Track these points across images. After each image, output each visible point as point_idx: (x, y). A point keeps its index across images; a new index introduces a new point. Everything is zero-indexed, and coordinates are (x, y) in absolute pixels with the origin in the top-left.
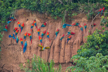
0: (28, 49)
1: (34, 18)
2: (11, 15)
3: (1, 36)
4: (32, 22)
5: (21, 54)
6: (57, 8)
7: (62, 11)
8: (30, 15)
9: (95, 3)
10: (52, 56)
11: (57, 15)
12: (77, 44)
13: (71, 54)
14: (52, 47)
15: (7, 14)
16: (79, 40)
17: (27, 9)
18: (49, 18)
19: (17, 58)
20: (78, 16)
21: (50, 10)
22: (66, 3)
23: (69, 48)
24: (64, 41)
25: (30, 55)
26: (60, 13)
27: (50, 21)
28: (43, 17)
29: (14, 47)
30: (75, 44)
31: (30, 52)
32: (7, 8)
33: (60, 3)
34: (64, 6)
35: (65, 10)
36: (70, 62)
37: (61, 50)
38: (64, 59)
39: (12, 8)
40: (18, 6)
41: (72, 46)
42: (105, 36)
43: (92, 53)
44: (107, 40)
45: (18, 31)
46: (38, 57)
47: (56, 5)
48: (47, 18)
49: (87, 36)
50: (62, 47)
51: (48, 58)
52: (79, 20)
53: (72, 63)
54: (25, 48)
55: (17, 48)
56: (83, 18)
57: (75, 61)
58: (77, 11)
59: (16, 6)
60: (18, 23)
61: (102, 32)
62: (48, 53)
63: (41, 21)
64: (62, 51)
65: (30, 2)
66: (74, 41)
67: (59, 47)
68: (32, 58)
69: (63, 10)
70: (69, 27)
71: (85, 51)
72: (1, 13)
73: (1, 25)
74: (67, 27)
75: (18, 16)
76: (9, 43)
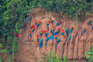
0: (44, 46)
1: (49, 16)
2: (29, 13)
3: (19, 33)
4: (48, 20)
5: (38, 50)
6: (71, 7)
7: (76, 10)
8: (46, 13)
10: (66, 53)
11: (71, 14)
12: (89, 41)
13: (84, 51)
14: (66, 43)
16: (92, 37)
17: (43, 7)
18: (63, 16)
19: (33, 54)
20: (91, 15)
21: (65, 9)
22: (80, 3)
23: (82, 45)
24: (78, 39)
25: (46, 51)
26: (74, 12)
27: (64, 19)
28: (59, 16)
29: (30, 43)
30: (88, 41)
31: (46, 48)
32: (25, 6)
33: (74, 2)
34: (78, 5)
35: (79, 9)
36: (83, 58)
37: (75, 46)
38: (77, 55)
39: (29, 7)
40: (35, 5)
41: (85, 43)
46: (53, 53)
47: (71, 4)
48: (62, 17)
50: (76, 44)
51: (63, 54)
52: (92, 19)
53: (85, 59)
55: (34, 44)
57: (88, 57)
58: (90, 10)
59: (33, 5)
62: (63, 50)
63: (56, 19)
64: (76, 48)
65: (47, 1)
66: (87, 39)
67: (73, 43)
68: (47, 54)
69: (77, 9)
70: (83, 26)
72: (19, 11)
73: (19, 23)
74: (80, 25)
75: (35, 14)
76: (26, 39)
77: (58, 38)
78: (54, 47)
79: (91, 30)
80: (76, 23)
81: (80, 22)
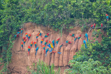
1: (38, 30)
2: (21, 27)
3: (12, 44)
4: (37, 33)
6: (57, 22)
7: (61, 24)
8: (36, 27)
9: (87, 18)
10: (53, 61)
11: (57, 28)
13: (68, 59)
15: (17, 27)
16: (75, 48)
17: (33, 22)
18: (51, 30)
19: (25, 62)
20: (74, 28)
21: (52, 23)
23: (66, 54)
24: (63, 49)
25: (36, 59)
26: (60, 26)
27: (51, 32)
28: (46, 29)
29: (22, 53)
30: (72, 51)
31: (35, 57)
33: (59, 18)
34: (63, 21)
35: (63, 24)
36: (67, 66)
37: (60, 55)
38: (62, 63)
39: (21, 22)
40: (26, 20)
41: (69, 53)
42: (95, 45)
43: (85, 58)
44: (97, 48)
45: (26, 40)
46: (42, 61)
47: (57, 20)
48: (49, 30)
49: (81, 46)
51: (50, 62)
52: (75, 32)
53: (69, 66)
55: (25, 54)
56: (78, 31)
57: (71, 65)
58: (73, 24)
59: (24, 20)
60: (26, 33)
61: (93, 42)
62: (50, 58)
63: (44, 32)
64: (61, 57)
65: (36, 17)
66: (70, 49)
68: (37, 62)
70: (67, 38)
71: (79, 57)
72: (13, 26)
73: (12, 35)
74: (65, 37)
75: (26, 28)
76: (19, 49)
77: (46, 48)
78: (42, 56)
79: (74, 42)
80: (61, 35)
81: (65, 35)
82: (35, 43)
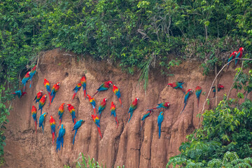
0: (68, 142)
1: (80, 71)
2: (30, 64)
3: (6, 111)
4: (77, 80)
5: (53, 152)
6: (134, 48)
7: (144, 54)
8: (73, 63)
9: (220, 37)
10: (123, 159)
11: (134, 64)
12: (179, 130)
13: (166, 153)
14: (122, 136)
15: (19, 62)
16: (185, 121)
17: (65, 49)
18: (115, 70)
19: (42, 162)
20: (182, 66)
21: (119, 52)
22: (155, 37)
23: (161, 140)
24: (151, 125)
25: (73, 155)
26: (141, 59)
27: (117, 78)
28: (103, 68)
29: (35, 136)
30: (176, 130)
31: (72, 148)
32: (20, 46)
33: (141, 36)
34: (151, 44)
35: (151, 53)
37: (143, 143)
38: (149, 164)
39: (31, 48)
40: (46, 44)
41: (168, 136)
42: (243, 112)
43: (214, 151)
44: (248, 122)
45: (45, 100)
46: (90, 160)
47: (132, 41)
48: (110, 72)
49: (202, 113)
50: (146, 137)
51: (114, 164)
52: (184, 76)
54: (60, 140)
55: (43, 139)
56: (194, 72)
58: (180, 54)
59: (40, 43)
60: (46, 81)
61: (236, 104)
62: (113, 152)
63: (96, 78)
64: (145, 146)
65: (74, 33)
66: (172, 125)
67: (139, 137)
68: (76, 163)
69: (148, 52)
70: (162, 92)
71: (197, 147)
72: (7, 60)
73: (6, 87)
74: (156, 91)
75: (45, 66)
76: (24, 127)
77: (102, 123)
78: (93, 144)
79: (183, 104)
80: (145, 85)
81: (155, 83)
82: (70, 107)
